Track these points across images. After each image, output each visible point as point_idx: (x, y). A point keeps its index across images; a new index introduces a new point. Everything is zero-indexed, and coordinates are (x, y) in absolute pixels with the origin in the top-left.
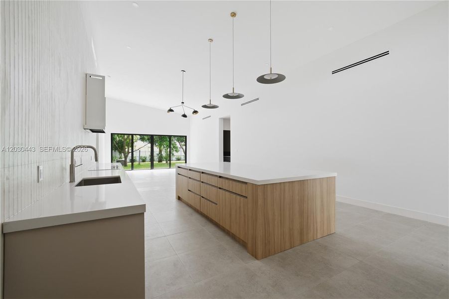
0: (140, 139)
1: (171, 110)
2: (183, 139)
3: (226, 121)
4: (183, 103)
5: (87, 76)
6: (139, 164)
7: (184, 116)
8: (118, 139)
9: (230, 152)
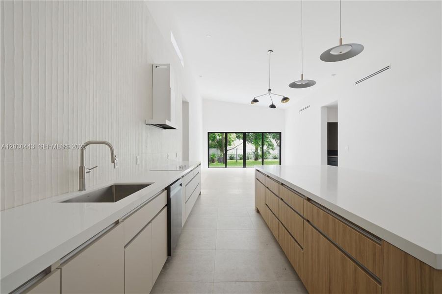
0: (237, 137)
1: (255, 101)
2: (278, 135)
3: (332, 109)
4: (270, 90)
5: (153, 67)
6: (236, 161)
7: (273, 106)
8: (218, 137)
9: (337, 151)
